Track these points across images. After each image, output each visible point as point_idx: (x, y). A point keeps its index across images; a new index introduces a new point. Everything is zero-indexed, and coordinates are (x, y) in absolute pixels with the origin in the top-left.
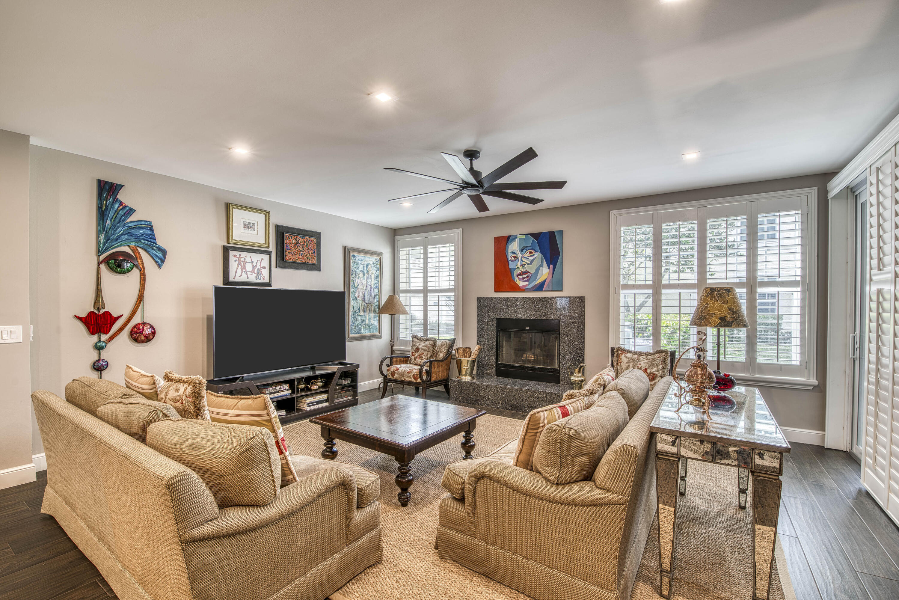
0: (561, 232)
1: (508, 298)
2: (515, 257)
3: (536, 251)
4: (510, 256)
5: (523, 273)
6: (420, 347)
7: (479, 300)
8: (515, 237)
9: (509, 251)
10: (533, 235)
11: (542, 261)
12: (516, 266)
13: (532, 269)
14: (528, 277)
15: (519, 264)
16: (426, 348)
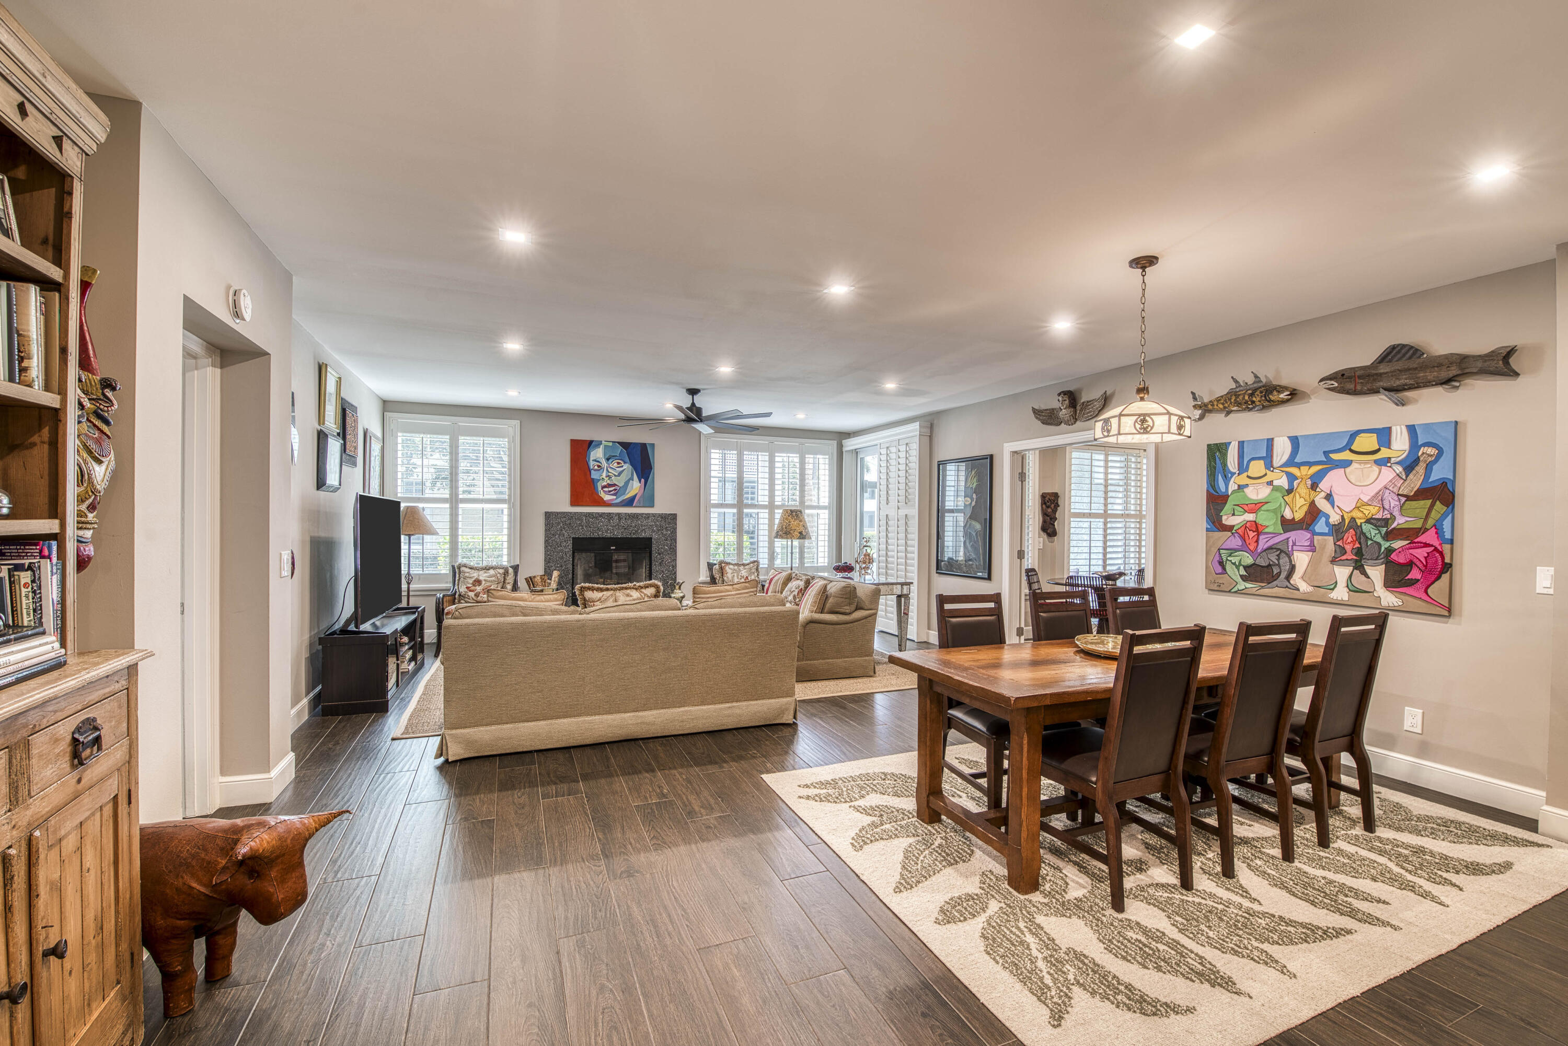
0: (653, 445)
1: (589, 513)
2: (599, 466)
3: (625, 463)
4: (592, 464)
5: (609, 486)
6: (481, 578)
7: (548, 515)
8: (599, 443)
9: (591, 459)
10: (621, 444)
11: (632, 475)
12: (601, 477)
13: (619, 482)
14: (615, 490)
15: (604, 475)
16: (493, 578)
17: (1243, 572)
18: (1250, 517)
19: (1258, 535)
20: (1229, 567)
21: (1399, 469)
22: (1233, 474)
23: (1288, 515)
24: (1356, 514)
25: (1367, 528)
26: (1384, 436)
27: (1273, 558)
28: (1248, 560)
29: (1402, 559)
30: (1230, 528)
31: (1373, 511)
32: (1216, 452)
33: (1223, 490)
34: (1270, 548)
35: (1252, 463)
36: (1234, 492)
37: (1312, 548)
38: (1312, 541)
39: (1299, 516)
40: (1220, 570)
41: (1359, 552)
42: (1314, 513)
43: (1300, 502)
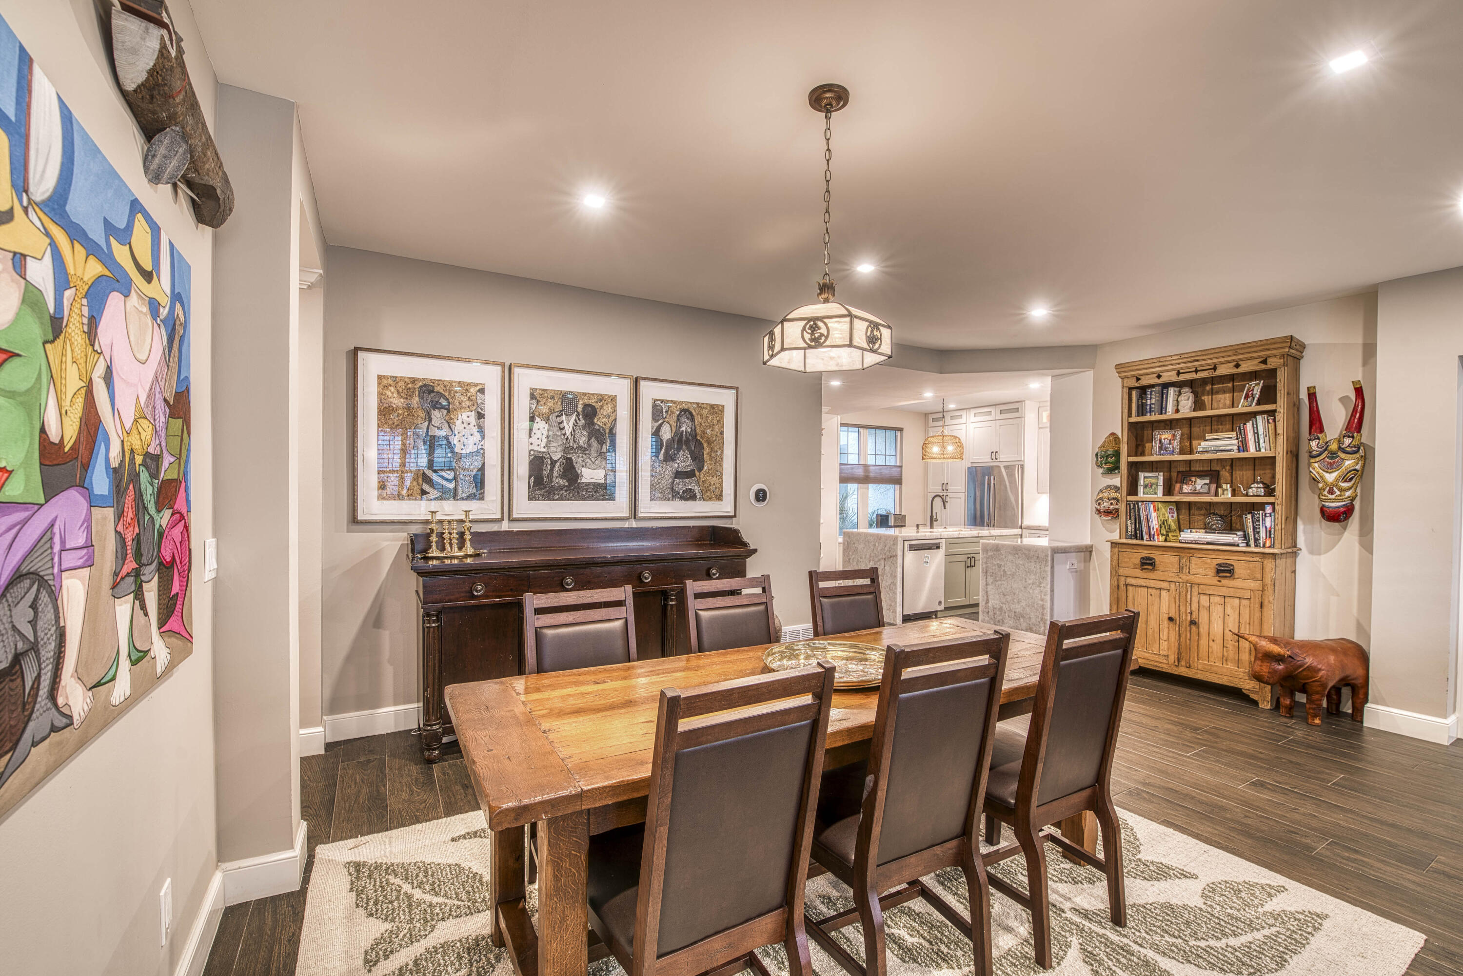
21: (164, 336)
24: (135, 440)
25: (144, 479)
27: (24, 620)
31: (146, 434)
34: (17, 575)
37: (89, 553)
38: (89, 528)
39: (70, 434)
41: (138, 548)
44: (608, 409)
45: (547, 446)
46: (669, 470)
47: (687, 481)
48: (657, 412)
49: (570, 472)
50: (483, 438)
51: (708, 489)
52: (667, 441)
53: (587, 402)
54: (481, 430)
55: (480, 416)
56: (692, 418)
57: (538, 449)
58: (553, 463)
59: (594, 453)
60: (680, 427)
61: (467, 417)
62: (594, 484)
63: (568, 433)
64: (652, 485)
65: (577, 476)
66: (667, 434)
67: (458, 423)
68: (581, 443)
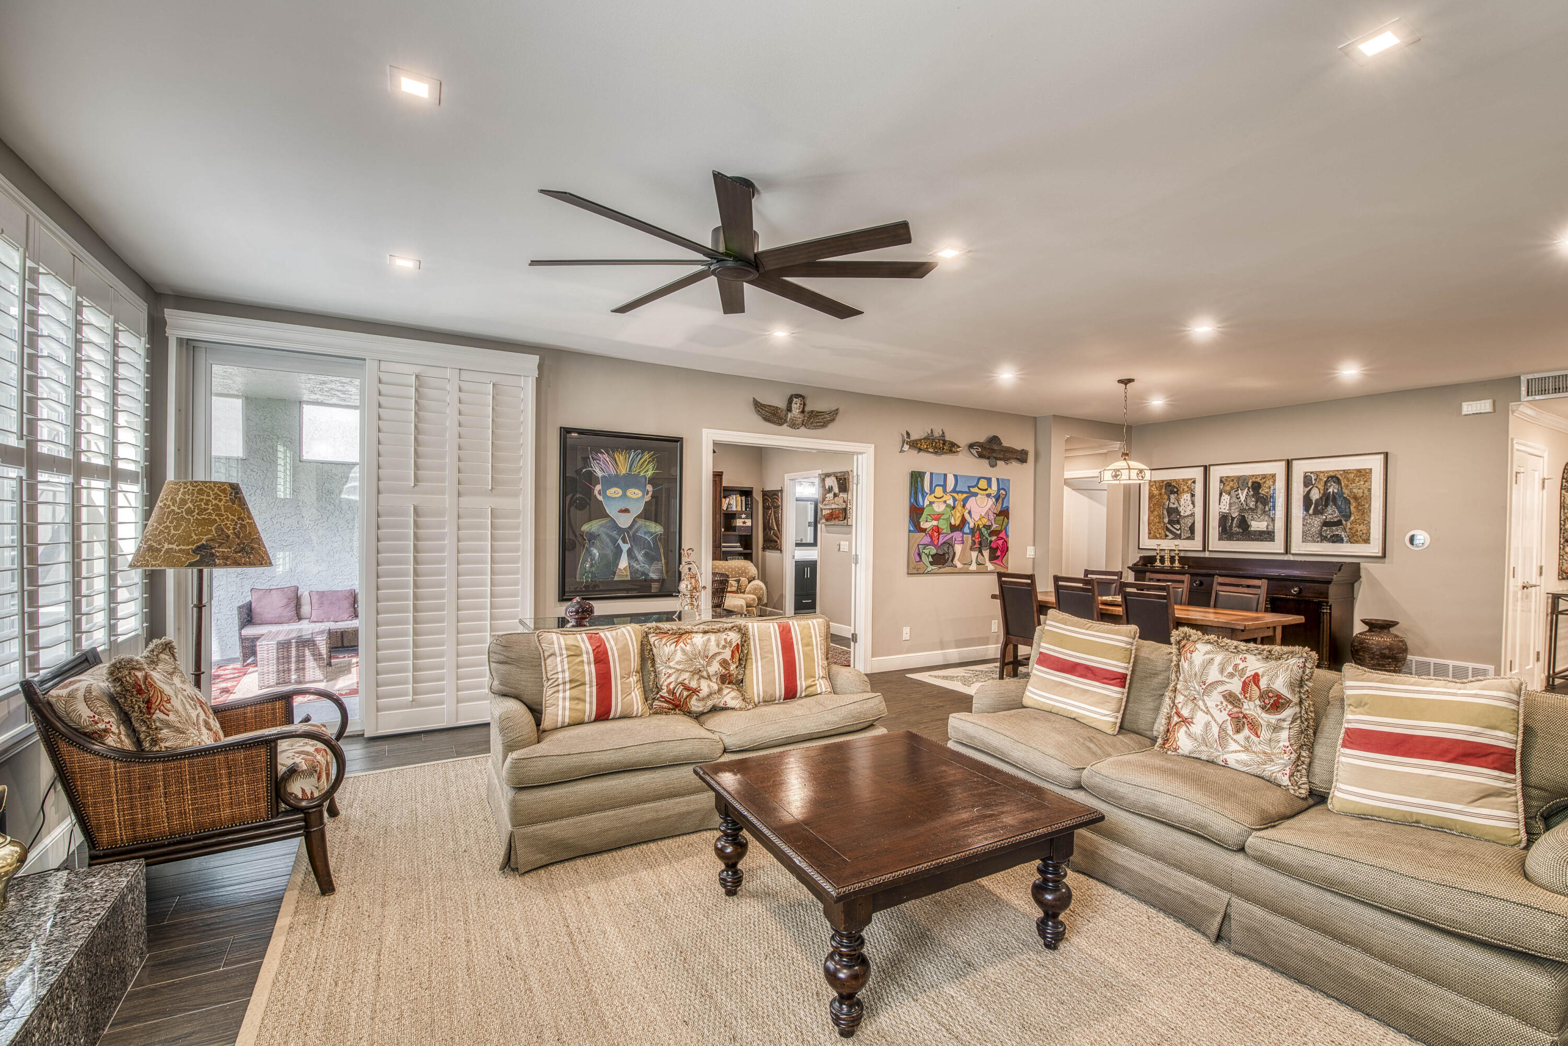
17: (931, 559)
18: (935, 523)
19: (939, 535)
20: (923, 556)
21: (994, 500)
22: (927, 494)
23: (953, 523)
24: (980, 523)
25: (983, 530)
26: (989, 480)
27: (946, 549)
28: (934, 551)
29: (994, 546)
30: (924, 530)
31: (985, 521)
32: (916, 478)
33: (922, 504)
34: (944, 543)
35: (937, 488)
36: (927, 506)
37: (963, 542)
38: (962, 537)
39: (957, 523)
40: (918, 559)
41: (980, 543)
42: (964, 521)
43: (958, 515)
44: (1270, 483)
45: (1230, 509)
46: (1317, 521)
47: (1334, 528)
48: (1307, 481)
49: (1243, 524)
50: (1194, 507)
51: (1354, 535)
52: (1316, 500)
53: (1254, 480)
54: (1193, 503)
55: (1193, 495)
56: (1338, 481)
57: (1224, 511)
58: (1233, 519)
59: (1259, 512)
60: (1327, 489)
61: (1186, 497)
62: (1259, 531)
63: (1242, 501)
64: (1303, 532)
65: (1249, 526)
66: (1315, 495)
67: (1182, 500)
68: (1251, 506)
